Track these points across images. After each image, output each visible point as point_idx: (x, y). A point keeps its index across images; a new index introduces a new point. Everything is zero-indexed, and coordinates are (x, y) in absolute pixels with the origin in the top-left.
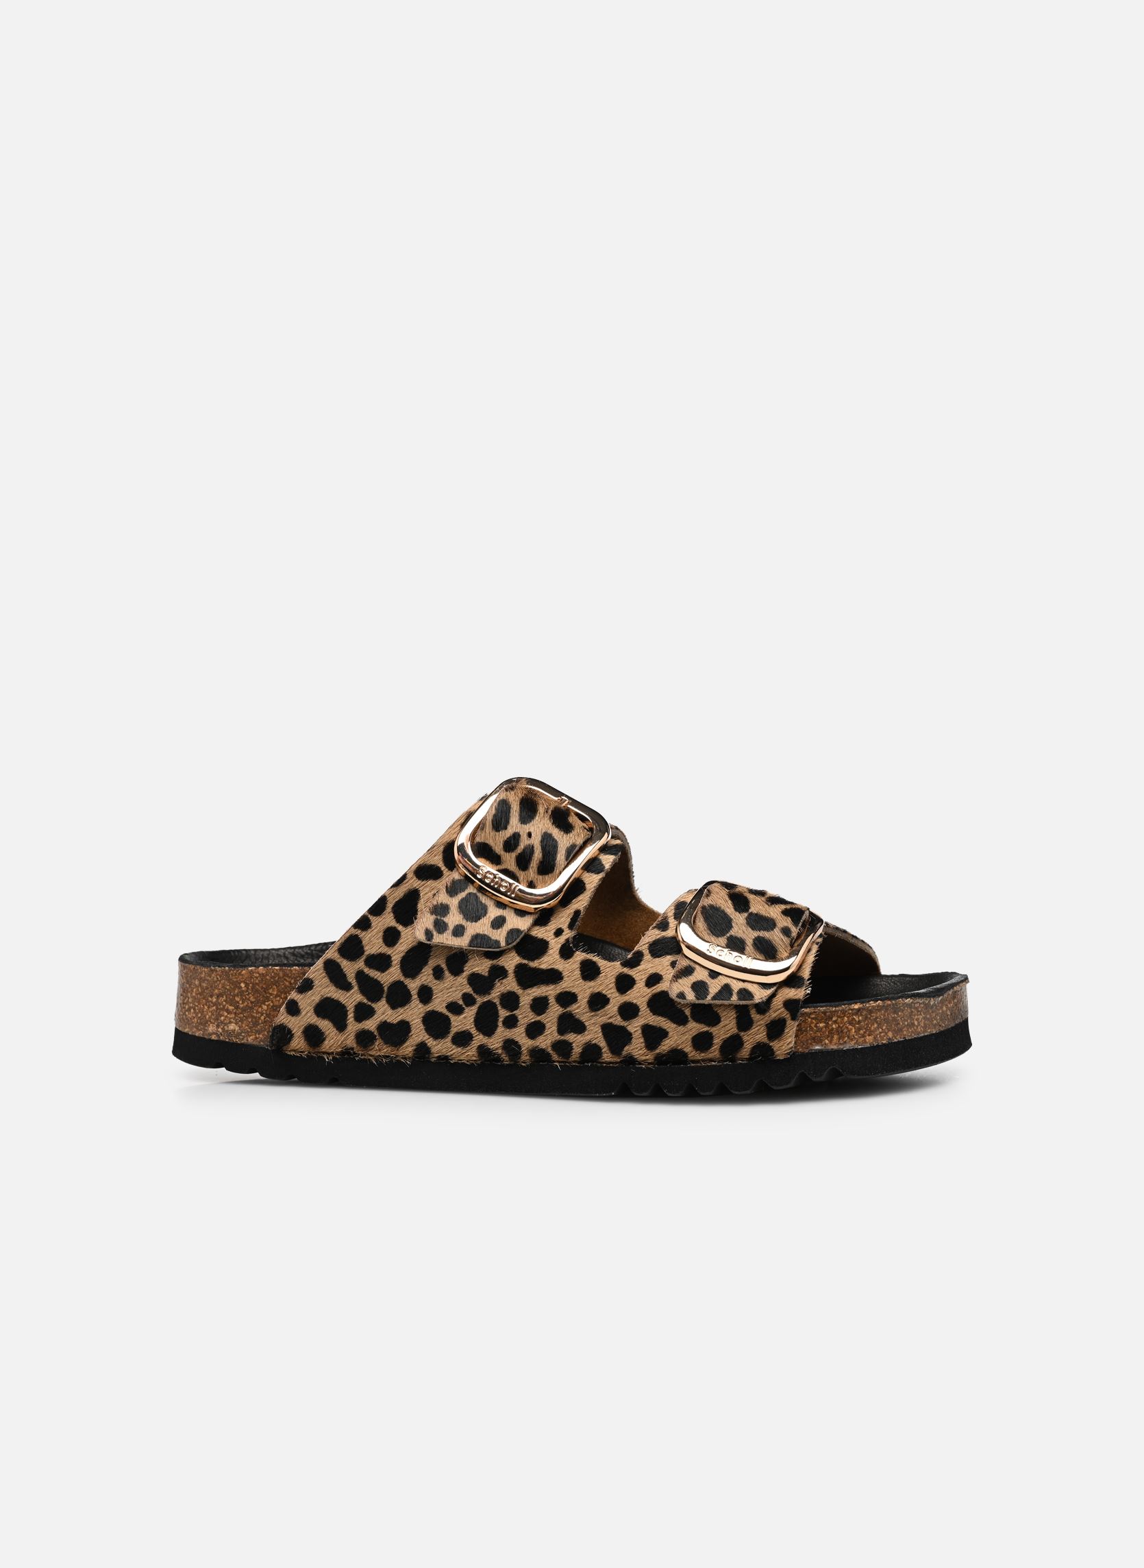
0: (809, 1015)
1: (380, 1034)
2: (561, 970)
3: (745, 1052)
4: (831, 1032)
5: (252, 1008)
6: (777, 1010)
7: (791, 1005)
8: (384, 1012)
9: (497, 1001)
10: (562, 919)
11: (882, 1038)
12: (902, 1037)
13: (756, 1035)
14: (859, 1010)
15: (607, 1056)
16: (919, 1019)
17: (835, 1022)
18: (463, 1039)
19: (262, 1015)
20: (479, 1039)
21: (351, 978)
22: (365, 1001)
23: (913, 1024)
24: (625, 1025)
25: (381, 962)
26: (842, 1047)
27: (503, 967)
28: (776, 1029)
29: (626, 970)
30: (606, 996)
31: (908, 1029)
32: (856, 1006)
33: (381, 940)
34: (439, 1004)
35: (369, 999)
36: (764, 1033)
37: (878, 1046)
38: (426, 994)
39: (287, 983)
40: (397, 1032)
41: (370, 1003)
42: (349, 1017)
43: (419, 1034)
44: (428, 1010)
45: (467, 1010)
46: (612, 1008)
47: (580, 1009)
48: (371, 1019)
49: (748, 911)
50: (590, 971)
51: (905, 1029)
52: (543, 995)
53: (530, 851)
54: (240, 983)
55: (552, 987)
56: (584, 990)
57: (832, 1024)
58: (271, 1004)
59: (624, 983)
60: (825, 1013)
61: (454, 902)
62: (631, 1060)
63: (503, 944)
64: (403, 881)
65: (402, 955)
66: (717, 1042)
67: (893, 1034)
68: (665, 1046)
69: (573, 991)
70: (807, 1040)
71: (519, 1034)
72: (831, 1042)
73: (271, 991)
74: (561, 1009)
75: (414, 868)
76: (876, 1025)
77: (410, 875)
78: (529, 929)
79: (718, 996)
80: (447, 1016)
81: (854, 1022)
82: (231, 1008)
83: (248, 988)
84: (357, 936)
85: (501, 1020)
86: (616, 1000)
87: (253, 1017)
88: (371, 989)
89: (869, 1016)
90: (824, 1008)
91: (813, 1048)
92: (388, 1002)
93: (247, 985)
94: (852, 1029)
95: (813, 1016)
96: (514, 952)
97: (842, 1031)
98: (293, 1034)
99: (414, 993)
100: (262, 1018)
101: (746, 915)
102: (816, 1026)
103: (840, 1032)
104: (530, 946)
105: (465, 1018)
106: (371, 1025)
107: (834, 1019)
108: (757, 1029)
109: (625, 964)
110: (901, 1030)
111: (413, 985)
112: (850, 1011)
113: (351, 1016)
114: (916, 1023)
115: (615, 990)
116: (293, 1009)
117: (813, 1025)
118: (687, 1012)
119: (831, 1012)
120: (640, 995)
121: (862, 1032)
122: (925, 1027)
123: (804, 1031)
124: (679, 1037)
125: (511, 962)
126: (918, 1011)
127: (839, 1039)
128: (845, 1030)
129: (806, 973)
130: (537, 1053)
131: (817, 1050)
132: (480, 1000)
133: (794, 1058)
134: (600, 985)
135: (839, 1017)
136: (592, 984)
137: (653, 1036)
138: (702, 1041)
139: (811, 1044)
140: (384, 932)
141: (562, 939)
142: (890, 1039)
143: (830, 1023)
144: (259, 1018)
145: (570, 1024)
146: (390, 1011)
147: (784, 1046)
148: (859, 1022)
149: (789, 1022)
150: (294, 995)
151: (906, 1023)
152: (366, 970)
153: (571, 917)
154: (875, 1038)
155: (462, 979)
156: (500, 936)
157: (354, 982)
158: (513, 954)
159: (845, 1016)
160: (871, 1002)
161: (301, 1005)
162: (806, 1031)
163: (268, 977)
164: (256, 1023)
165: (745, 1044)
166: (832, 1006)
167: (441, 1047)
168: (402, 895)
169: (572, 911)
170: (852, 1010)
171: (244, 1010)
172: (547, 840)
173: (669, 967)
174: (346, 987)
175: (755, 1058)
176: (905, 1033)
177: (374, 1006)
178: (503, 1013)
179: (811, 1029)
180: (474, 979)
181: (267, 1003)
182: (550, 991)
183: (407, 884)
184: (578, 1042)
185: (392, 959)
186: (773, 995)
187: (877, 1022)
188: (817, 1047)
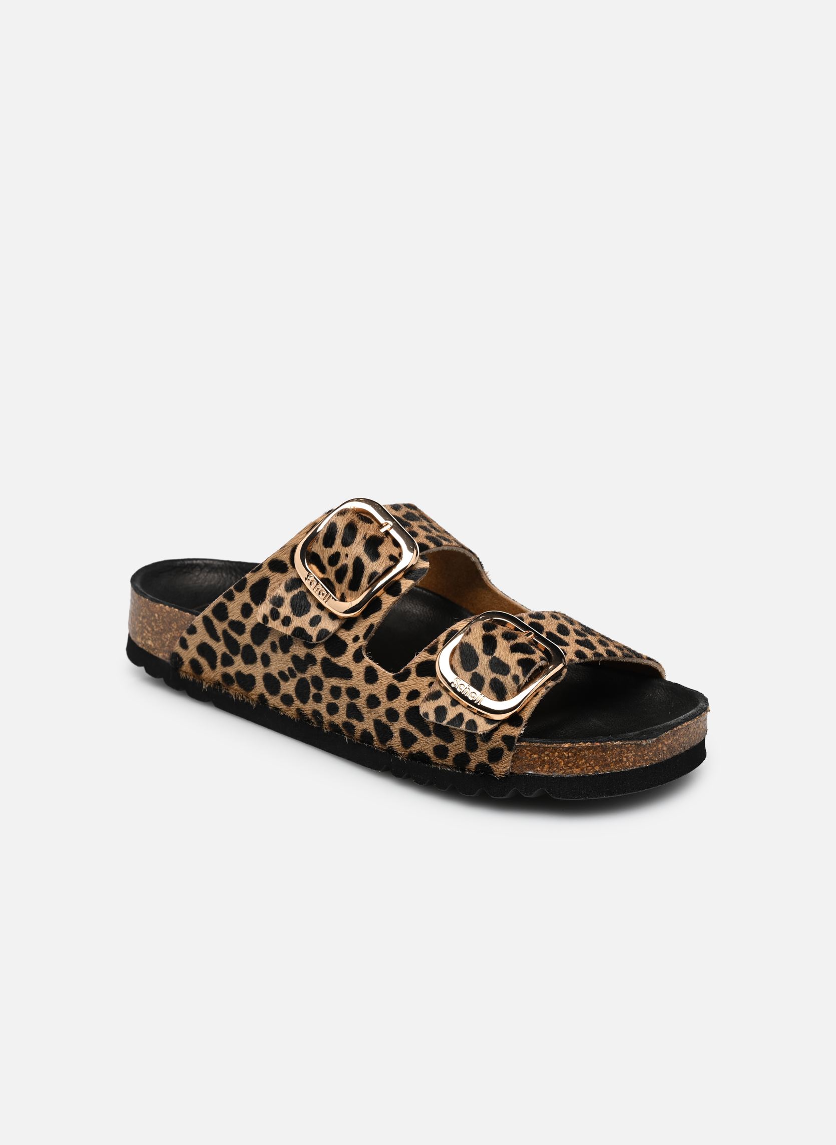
0: (525, 747)
1: (237, 679)
2: (352, 670)
3: (472, 766)
4: (543, 762)
5: (161, 634)
6: (497, 741)
7: (508, 739)
8: (239, 665)
9: (309, 680)
10: (360, 629)
11: (589, 771)
12: (609, 770)
13: (479, 757)
14: (569, 748)
15: (376, 743)
16: (628, 756)
17: (547, 755)
18: (287, 700)
19: (167, 640)
20: (297, 703)
21: (219, 633)
22: (228, 653)
23: (622, 761)
24: (390, 724)
25: (238, 627)
26: (551, 775)
27: (314, 656)
28: (495, 755)
29: (395, 682)
30: (378, 699)
31: (615, 764)
32: (567, 746)
33: (239, 611)
34: (274, 670)
35: (231, 652)
36: (486, 757)
37: (584, 776)
38: (266, 661)
39: (183, 623)
40: (247, 682)
41: (231, 655)
42: (217, 661)
43: (260, 687)
44: (267, 672)
45: (291, 679)
46: (382, 709)
47: (361, 703)
48: (231, 667)
49: (492, 654)
50: (371, 676)
51: (612, 764)
52: (338, 685)
53: (344, 568)
54: (155, 613)
55: (345, 681)
56: (366, 690)
57: (544, 757)
58: (173, 635)
59: (393, 692)
60: (539, 747)
61: (288, 597)
62: (391, 751)
63: (314, 640)
64: (259, 570)
65: (253, 626)
66: (451, 755)
67: (600, 768)
68: (416, 748)
69: (357, 689)
70: (522, 766)
71: (322, 708)
72: (542, 770)
73: (173, 625)
74: (349, 700)
75: (268, 561)
76: (583, 761)
77: (265, 566)
78: (336, 631)
79: (452, 722)
80: (278, 681)
81: (564, 757)
82: (149, 629)
83: (159, 619)
84: (224, 604)
85: (311, 694)
86: (385, 704)
87: (162, 640)
88: (232, 644)
89: (578, 753)
90: (538, 744)
91: (527, 772)
92: (243, 657)
93: (159, 616)
94: (561, 762)
95: (529, 749)
96: (323, 647)
97: (552, 763)
98: (183, 662)
99: (259, 656)
100: (167, 643)
101: (490, 657)
102: (530, 756)
103: (551, 763)
104: (335, 645)
105: (289, 685)
106: (231, 671)
107: (546, 753)
108: (480, 752)
109: (395, 677)
110: (608, 765)
111: (259, 651)
112: (561, 749)
113: (219, 660)
114: (625, 759)
115: (385, 696)
116: (184, 644)
117: (528, 755)
118: (431, 728)
119: (544, 747)
120: (401, 704)
121: (570, 765)
122: (635, 761)
123: (520, 759)
124: (426, 744)
125: (320, 653)
126: (628, 750)
127: (550, 768)
128: (555, 762)
129: (526, 715)
130: (333, 725)
131: (530, 774)
132: (300, 676)
133: (510, 777)
134: (376, 689)
135: (550, 752)
136: (370, 686)
137: (407, 739)
138: (441, 752)
139: (525, 769)
140: (243, 606)
141: (357, 645)
142: (596, 771)
143: (543, 755)
144: (166, 643)
145: (353, 711)
146: (243, 665)
147: (502, 768)
148: (569, 757)
149: (506, 752)
150: (185, 634)
151: (614, 760)
152: (229, 631)
153: (367, 628)
154: (582, 770)
155: (288, 657)
156: (313, 632)
157: (221, 636)
158: (322, 648)
159: (556, 751)
160: (581, 743)
161: (189, 643)
162: (522, 759)
163: (171, 615)
164: (163, 645)
165: (472, 761)
166: (545, 744)
167: (274, 701)
168: (257, 580)
169: (369, 624)
170: (562, 748)
171: (157, 633)
172: (358, 563)
173: (427, 687)
174: (217, 639)
175: (479, 772)
176: (612, 767)
177: (233, 658)
178: (313, 690)
179: (526, 758)
180: (295, 659)
181: (170, 633)
182: (343, 684)
183: (262, 573)
184: (359, 726)
185: (246, 627)
186: (496, 729)
187: (585, 759)
188: (530, 772)
